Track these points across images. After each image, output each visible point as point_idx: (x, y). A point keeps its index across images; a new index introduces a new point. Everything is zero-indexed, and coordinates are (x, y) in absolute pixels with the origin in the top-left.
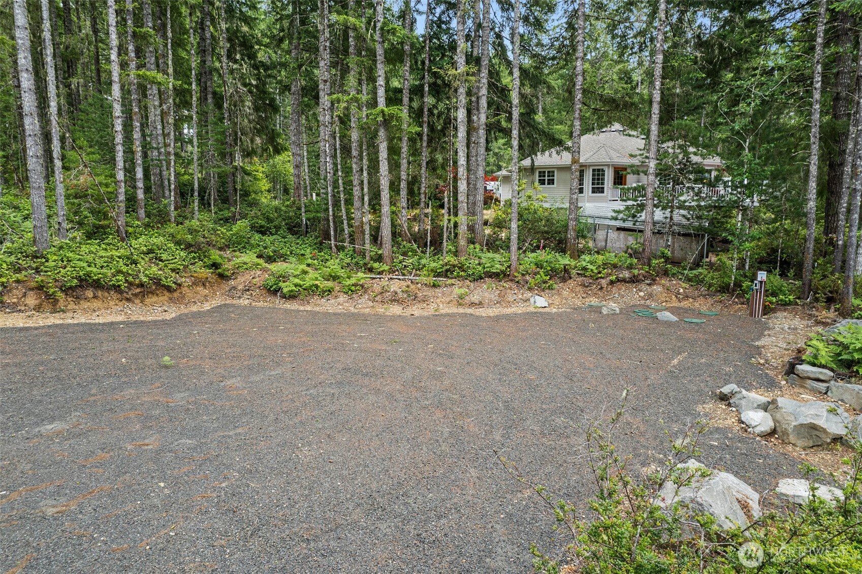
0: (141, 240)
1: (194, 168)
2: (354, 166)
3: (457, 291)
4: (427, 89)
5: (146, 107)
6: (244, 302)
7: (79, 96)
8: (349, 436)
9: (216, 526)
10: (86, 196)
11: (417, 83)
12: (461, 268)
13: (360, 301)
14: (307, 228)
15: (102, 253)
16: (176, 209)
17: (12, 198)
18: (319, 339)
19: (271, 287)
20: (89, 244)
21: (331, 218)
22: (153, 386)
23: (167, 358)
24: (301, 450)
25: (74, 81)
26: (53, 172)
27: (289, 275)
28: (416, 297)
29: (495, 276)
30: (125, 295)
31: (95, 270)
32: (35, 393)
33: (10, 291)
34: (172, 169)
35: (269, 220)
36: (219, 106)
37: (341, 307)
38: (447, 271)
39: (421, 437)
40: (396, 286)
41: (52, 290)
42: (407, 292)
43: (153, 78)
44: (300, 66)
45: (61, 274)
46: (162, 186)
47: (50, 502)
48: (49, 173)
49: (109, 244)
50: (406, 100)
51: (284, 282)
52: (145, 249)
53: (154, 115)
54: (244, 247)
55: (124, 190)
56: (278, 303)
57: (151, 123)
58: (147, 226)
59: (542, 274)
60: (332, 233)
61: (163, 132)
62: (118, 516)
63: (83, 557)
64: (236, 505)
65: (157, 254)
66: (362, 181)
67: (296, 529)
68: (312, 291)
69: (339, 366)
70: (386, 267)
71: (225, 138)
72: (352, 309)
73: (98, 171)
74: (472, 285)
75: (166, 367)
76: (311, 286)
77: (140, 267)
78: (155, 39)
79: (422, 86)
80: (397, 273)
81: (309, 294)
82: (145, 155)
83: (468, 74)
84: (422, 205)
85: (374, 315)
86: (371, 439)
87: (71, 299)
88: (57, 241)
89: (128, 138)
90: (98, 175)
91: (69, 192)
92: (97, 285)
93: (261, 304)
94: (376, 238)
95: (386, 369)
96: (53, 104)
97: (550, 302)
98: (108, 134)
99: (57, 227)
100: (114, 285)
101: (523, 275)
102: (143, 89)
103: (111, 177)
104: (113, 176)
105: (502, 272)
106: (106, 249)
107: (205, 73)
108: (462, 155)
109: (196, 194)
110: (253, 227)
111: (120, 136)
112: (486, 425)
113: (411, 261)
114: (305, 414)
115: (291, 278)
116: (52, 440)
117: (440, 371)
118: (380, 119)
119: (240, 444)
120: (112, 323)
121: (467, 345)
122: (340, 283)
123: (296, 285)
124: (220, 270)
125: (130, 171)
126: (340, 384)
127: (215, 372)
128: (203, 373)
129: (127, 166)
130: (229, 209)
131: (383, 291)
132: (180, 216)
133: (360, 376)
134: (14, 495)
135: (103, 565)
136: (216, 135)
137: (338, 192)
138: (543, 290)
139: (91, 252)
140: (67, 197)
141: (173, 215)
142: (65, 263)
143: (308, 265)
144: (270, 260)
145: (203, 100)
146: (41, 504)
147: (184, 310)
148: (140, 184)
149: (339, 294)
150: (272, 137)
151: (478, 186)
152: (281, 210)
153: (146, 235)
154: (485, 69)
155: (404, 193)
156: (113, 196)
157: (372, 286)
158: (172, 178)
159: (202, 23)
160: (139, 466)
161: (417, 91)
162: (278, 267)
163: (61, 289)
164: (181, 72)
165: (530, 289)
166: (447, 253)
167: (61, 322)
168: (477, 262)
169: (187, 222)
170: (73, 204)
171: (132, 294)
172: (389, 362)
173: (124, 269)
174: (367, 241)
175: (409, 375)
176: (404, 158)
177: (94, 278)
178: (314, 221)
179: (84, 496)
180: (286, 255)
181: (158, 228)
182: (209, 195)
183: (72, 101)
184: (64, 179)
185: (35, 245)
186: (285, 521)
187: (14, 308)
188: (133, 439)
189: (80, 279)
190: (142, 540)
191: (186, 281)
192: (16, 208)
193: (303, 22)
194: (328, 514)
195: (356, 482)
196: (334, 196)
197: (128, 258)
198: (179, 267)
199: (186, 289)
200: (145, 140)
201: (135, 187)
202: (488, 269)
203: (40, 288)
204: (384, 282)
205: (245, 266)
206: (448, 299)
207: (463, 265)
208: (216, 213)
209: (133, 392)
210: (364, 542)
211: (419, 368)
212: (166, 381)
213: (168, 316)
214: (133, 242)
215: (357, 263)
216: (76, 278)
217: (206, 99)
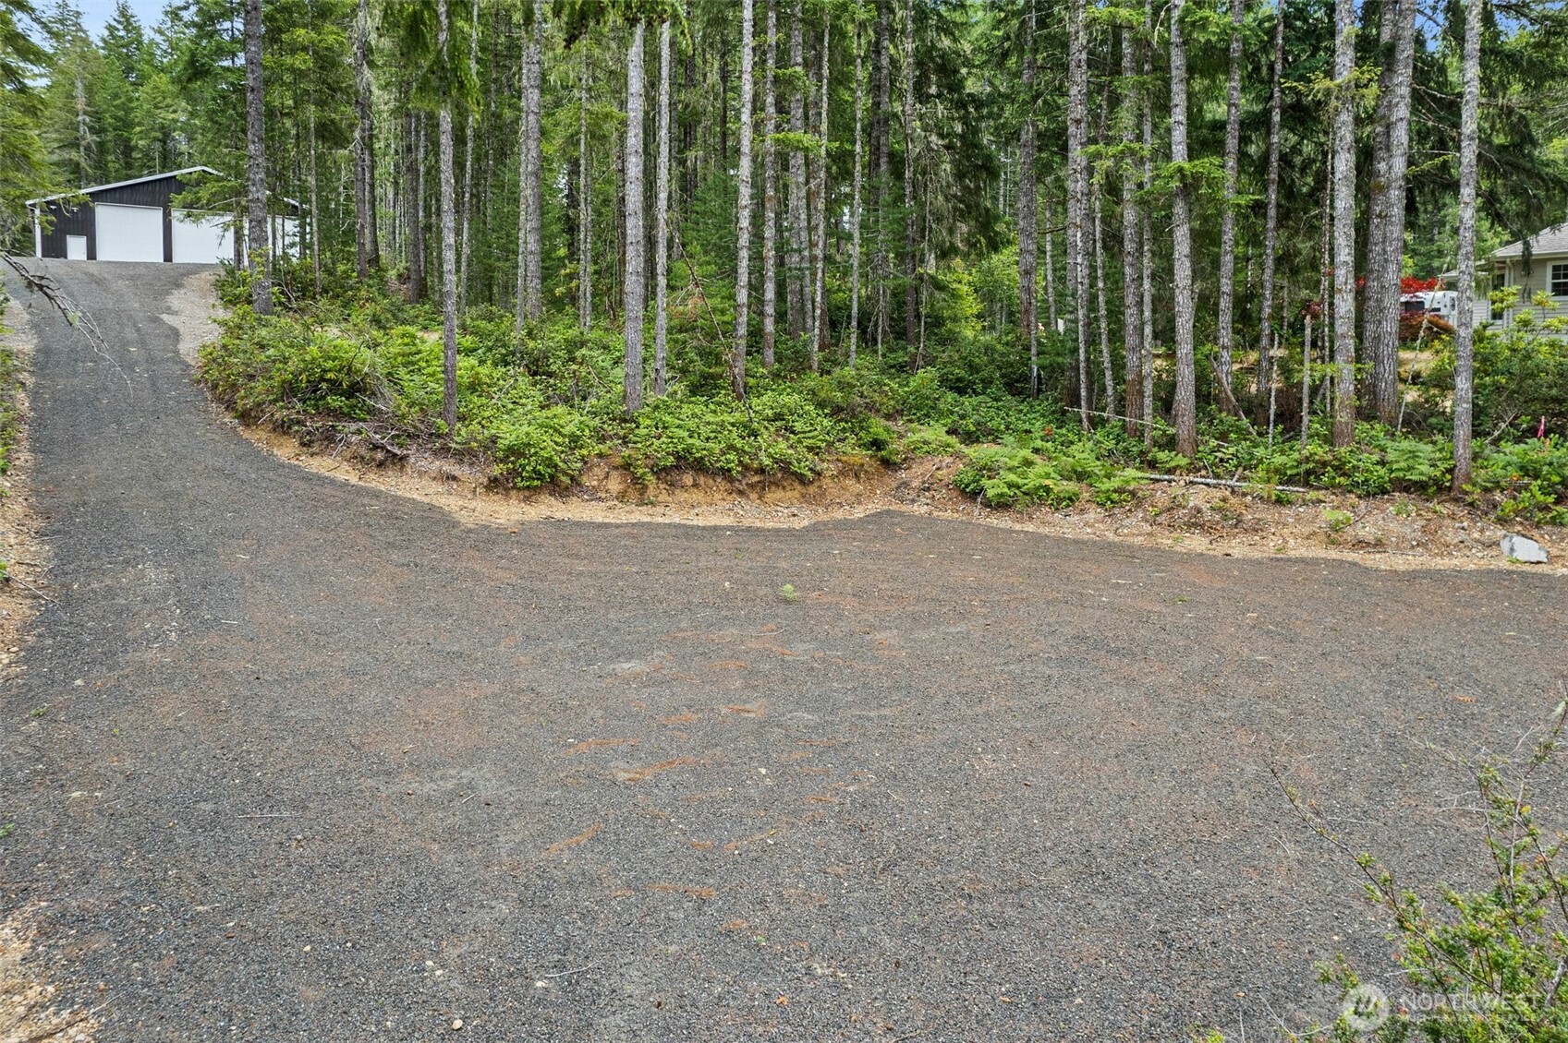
0: (765, 398)
1: (854, 280)
2: (1128, 270)
3: (1327, 514)
4: (1276, 118)
5: (786, 186)
6: (920, 509)
7: (696, 177)
8: (1065, 748)
9: (833, 846)
10: (693, 329)
11: (1257, 108)
12: (1340, 469)
13: (1126, 522)
14: (1040, 383)
15: (709, 417)
16: (821, 348)
17: (601, 333)
18: (1040, 581)
19: (967, 486)
20: (692, 402)
21: (1082, 365)
22: (765, 628)
23: (789, 587)
24: (980, 758)
25: (691, 155)
26: (654, 293)
27: (1000, 467)
28: (1239, 521)
29: (1418, 488)
30: (737, 484)
31: (697, 443)
32: (611, 616)
33: (590, 469)
34: (819, 284)
35: (973, 368)
36: (898, 175)
37: (1089, 530)
38: (1308, 473)
39: (1198, 772)
40: (1200, 497)
41: (641, 471)
42: (1220, 510)
43: (798, 141)
44: (1035, 98)
45: (654, 447)
46: (802, 310)
47: (621, 764)
48: (650, 294)
49: (719, 404)
50: (1232, 143)
51: (990, 478)
52: (770, 413)
53: (797, 199)
54: (927, 415)
55: (746, 319)
56: (979, 516)
57: (793, 210)
58: (776, 375)
59: (1535, 489)
60: (1083, 393)
61: (809, 222)
62: (701, 802)
63: (656, 845)
64: (866, 822)
65: (788, 422)
66: (1142, 297)
67: (954, 877)
68: (1039, 496)
69: (1069, 631)
70: (1182, 461)
71: (905, 229)
72: (1111, 536)
73: (713, 290)
74: (1363, 504)
75: (787, 602)
76: (1037, 489)
77: (761, 441)
78: (804, 82)
79: (1267, 113)
80: (1203, 472)
81: (1033, 503)
82: (780, 262)
83: (1357, 86)
84: (1265, 341)
85: (1151, 549)
86: (1104, 761)
87: (664, 485)
88: (653, 398)
89: (758, 237)
90: (712, 296)
91: (672, 324)
92: (699, 466)
93: (948, 515)
94: (1166, 405)
95: (1156, 647)
96: (663, 196)
97: (1554, 552)
98: (730, 232)
99: (653, 376)
100: (722, 468)
101: (1486, 490)
102: (783, 161)
103: (729, 299)
104: (732, 297)
105: (1436, 481)
106: (715, 412)
107: (879, 123)
108: (1344, 243)
109: (854, 323)
110: (944, 381)
111: (746, 236)
112: (1337, 771)
113: (1232, 450)
114: (994, 703)
115: (1002, 472)
116: (628, 684)
117: (1262, 662)
118: (1175, 184)
119: (883, 731)
120: (715, 528)
121: (1330, 621)
122: (1091, 485)
123: (1010, 485)
124: (883, 453)
125: (756, 288)
126: (1064, 661)
127: (860, 617)
128: (840, 617)
129: (753, 281)
130: (905, 349)
131: (1174, 506)
132: (827, 360)
133: (1103, 653)
134: (583, 746)
135: (679, 861)
136: (891, 224)
137: (1097, 319)
138: (1538, 526)
139: (694, 415)
140: (670, 331)
141: (817, 357)
142: (660, 430)
143: (1036, 451)
144: (970, 438)
145: (872, 167)
146: (612, 764)
147: (822, 516)
148: (770, 310)
149: (1087, 506)
150: (986, 222)
151: (1386, 303)
152: (994, 350)
153: (774, 390)
154: (1406, 66)
155: (1225, 319)
156: (729, 329)
157: (1152, 496)
158: (818, 299)
159: (877, 43)
160: (735, 740)
161: (1256, 124)
162: (983, 451)
163: (652, 470)
164: (841, 126)
165: (1502, 521)
166: (1311, 436)
167: (648, 519)
168: (1376, 458)
169: (837, 370)
170: (676, 341)
171: (747, 484)
172: (1162, 635)
173: (739, 443)
174: (1148, 410)
175: (1197, 661)
176: (1226, 253)
177: (697, 455)
178: (1053, 370)
179: (662, 765)
180: (998, 431)
181: (792, 378)
182: (876, 324)
183: (686, 183)
184: (668, 305)
185: (624, 402)
186: (938, 860)
187: (594, 495)
188: (730, 701)
189: (678, 457)
190: (730, 841)
191: (829, 468)
192: (606, 348)
193: (1042, 23)
194: (1009, 866)
195: (1065, 825)
196: (1088, 325)
197: (745, 427)
198: (819, 444)
199: (828, 480)
200: (782, 237)
201: (762, 314)
202: (1401, 474)
203: (626, 467)
204: (1177, 489)
205: (926, 448)
206: (1306, 531)
207: (1344, 464)
208: (884, 356)
209: (736, 632)
210: (1061, 921)
211: (1219, 652)
212: (784, 623)
213: (798, 524)
214: (755, 401)
215: (1126, 452)
216: (672, 455)
217: (878, 165)
